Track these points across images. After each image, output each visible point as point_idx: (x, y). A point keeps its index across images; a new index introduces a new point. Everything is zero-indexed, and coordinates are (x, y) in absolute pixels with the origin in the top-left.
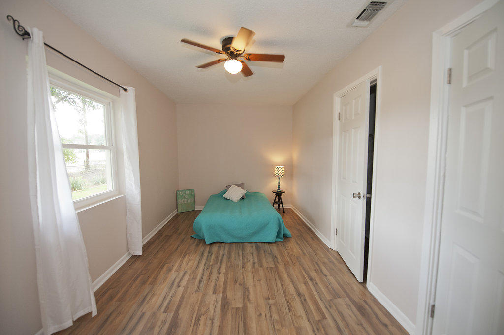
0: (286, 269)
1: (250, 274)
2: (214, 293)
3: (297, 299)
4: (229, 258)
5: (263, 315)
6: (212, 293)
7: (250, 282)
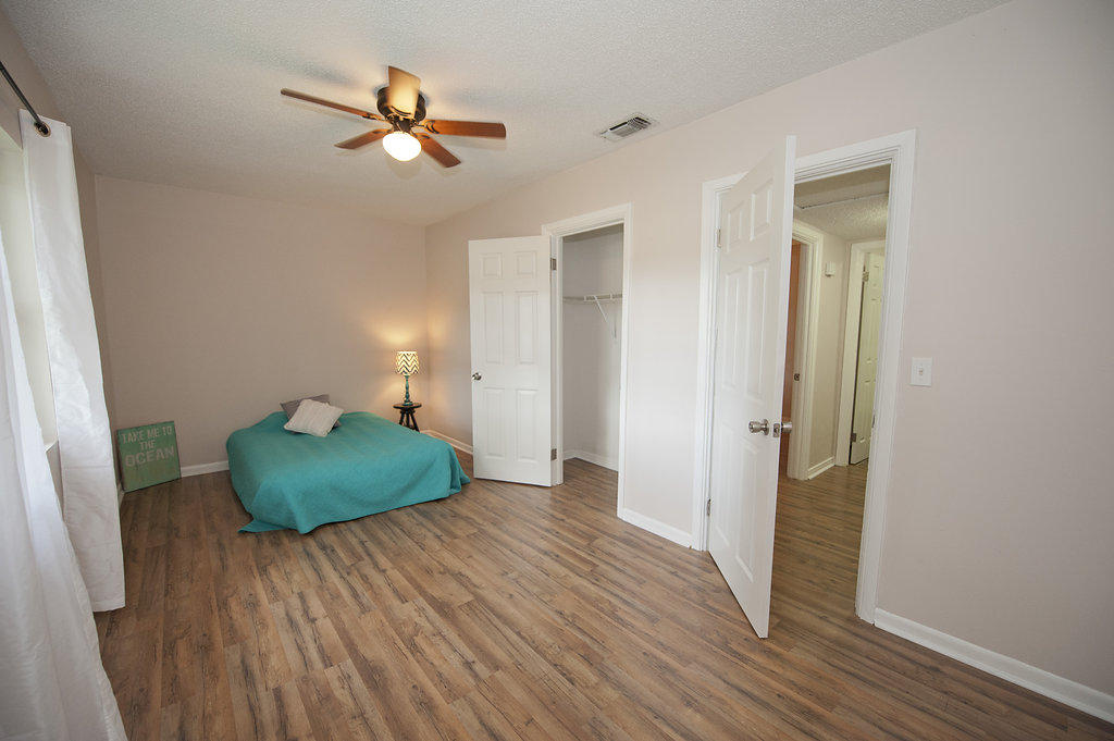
0: (500, 529)
1: (445, 554)
2: (404, 600)
3: (546, 558)
4: (380, 543)
5: (515, 594)
6: (399, 602)
7: (455, 564)
